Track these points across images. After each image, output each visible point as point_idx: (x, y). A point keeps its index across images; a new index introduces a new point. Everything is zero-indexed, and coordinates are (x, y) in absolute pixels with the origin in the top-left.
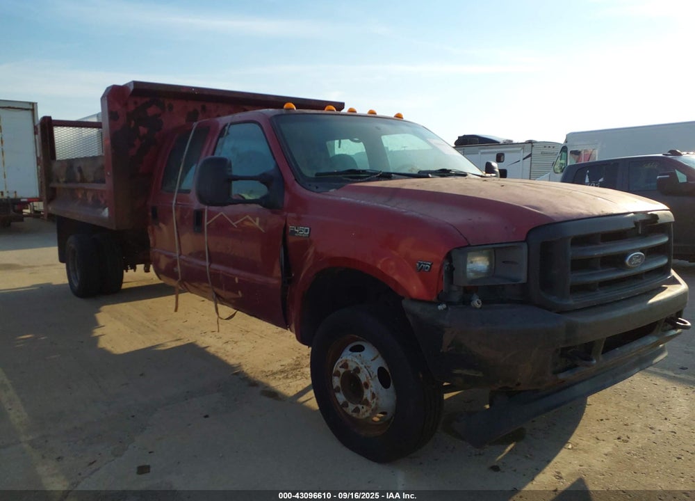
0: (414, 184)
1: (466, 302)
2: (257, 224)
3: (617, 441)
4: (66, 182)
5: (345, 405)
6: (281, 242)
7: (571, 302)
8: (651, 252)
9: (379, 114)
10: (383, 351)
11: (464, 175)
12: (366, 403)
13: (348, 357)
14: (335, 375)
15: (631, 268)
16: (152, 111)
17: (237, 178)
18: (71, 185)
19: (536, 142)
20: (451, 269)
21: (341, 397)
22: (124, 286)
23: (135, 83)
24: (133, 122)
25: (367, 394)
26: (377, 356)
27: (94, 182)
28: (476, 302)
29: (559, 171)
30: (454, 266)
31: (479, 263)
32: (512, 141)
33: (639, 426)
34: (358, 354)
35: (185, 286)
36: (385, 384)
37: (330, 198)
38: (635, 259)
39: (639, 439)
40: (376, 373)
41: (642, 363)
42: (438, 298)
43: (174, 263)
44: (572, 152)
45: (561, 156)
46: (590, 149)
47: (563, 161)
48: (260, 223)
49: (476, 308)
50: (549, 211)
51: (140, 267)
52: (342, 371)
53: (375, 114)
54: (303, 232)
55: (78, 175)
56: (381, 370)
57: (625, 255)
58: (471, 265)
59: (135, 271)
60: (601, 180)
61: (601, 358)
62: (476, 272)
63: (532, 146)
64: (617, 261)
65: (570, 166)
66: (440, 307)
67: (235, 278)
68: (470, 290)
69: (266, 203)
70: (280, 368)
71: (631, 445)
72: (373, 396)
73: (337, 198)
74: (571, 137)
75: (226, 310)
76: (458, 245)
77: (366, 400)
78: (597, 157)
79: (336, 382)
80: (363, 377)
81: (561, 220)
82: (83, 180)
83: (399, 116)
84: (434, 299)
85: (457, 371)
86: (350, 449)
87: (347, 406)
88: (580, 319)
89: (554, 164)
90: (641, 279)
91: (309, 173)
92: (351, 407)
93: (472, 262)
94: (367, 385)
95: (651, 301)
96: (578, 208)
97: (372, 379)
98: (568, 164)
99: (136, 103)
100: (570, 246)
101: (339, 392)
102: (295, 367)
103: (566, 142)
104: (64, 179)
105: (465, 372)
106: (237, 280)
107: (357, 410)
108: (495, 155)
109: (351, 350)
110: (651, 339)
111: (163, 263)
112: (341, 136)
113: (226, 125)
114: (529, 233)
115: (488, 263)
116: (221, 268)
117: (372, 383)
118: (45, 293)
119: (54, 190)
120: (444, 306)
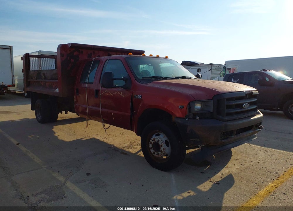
0: (176, 81)
1: (194, 118)
2: (121, 94)
3: (241, 165)
4: (36, 79)
5: (154, 153)
6: (131, 100)
7: (226, 118)
8: (251, 104)
9: (160, 56)
10: (167, 135)
11: (190, 78)
12: (161, 152)
13: (155, 138)
14: (150, 143)
15: (244, 108)
16: (76, 53)
17: (115, 79)
18: (38, 80)
19: (213, 64)
20: (190, 108)
21: (152, 151)
22: (58, 119)
23: (72, 44)
24: (69, 58)
25: (162, 149)
26: (165, 137)
27: (50, 79)
28: (198, 118)
29: (222, 76)
30: (191, 107)
31: (198, 106)
32: (204, 64)
33: (248, 161)
34: (158, 136)
35: (90, 117)
36: (168, 145)
37: (148, 86)
38: (246, 106)
39: (247, 164)
40: (164, 142)
41: (249, 140)
42: (186, 117)
43: (86, 109)
44: (227, 69)
45: (223, 70)
46: (234, 67)
47: (224, 72)
48: (122, 94)
49: (197, 120)
50: (219, 90)
51: (64, 112)
52: (153, 142)
53: (159, 56)
54: (139, 97)
55: (43, 77)
56: (166, 141)
57: (243, 104)
58: (196, 107)
59: (62, 113)
60: (238, 80)
61: (235, 136)
62: (198, 109)
63: (212, 66)
64: (240, 106)
65: (227, 74)
66: (186, 119)
67: (112, 114)
68: (195, 114)
69: (125, 87)
70: (125, 146)
71: (245, 166)
72: (164, 149)
73: (151, 86)
74: (227, 62)
75: (107, 125)
76: (192, 100)
77: (161, 151)
78: (237, 71)
79: (151, 146)
80: (160, 143)
81: (223, 93)
82: (45, 78)
83: (167, 57)
84: (184, 117)
85: (191, 139)
86: (155, 168)
87: (155, 153)
88: (229, 123)
89: (220, 73)
90: (248, 112)
91: (140, 77)
92: (156, 153)
93: (196, 106)
94: (162, 146)
95: (251, 119)
96: (228, 89)
97: (163, 144)
98: (226, 74)
99: (70, 51)
100: (226, 100)
101: (152, 149)
102: (130, 146)
103: (225, 64)
104: (35, 78)
105: (194, 139)
106: (113, 114)
107: (158, 154)
108: (197, 69)
109: (155, 135)
110: (251, 132)
111: (80, 109)
112: (144, 63)
113: (107, 60)
114: (213, 97)
115: (201, 106)
116: (106, 110)
117: (163, 145)
118: (26, 122)
119: (29, 82)
120: (188, 119)
